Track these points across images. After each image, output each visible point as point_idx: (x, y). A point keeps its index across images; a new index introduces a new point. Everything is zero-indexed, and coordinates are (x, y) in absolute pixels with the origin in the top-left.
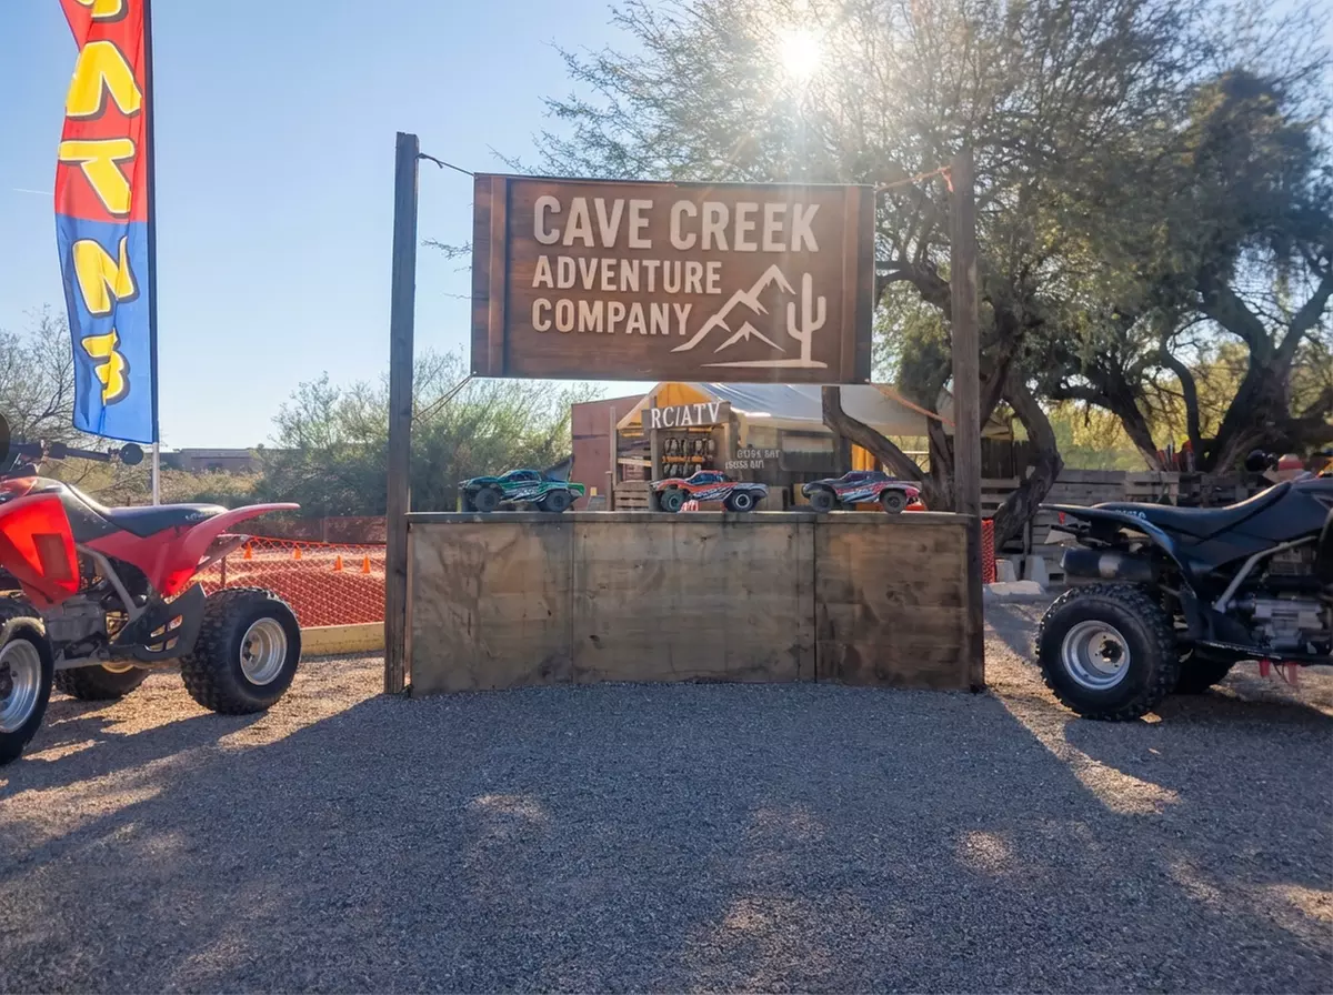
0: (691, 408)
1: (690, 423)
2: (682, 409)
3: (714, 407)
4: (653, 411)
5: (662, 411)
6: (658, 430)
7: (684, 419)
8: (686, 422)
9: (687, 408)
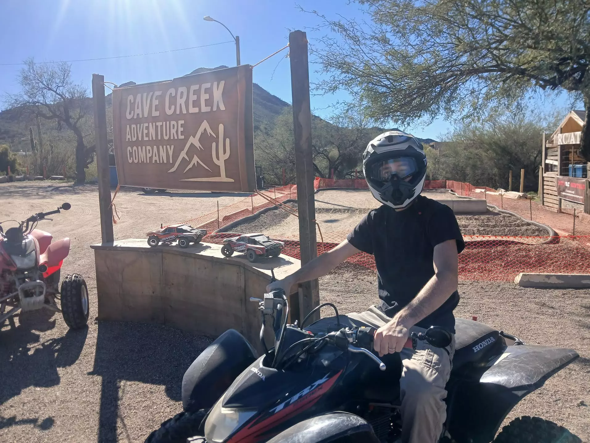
1: (574, 143)
7: (572, 140)
8: (572, 142)
9: (572, 135)
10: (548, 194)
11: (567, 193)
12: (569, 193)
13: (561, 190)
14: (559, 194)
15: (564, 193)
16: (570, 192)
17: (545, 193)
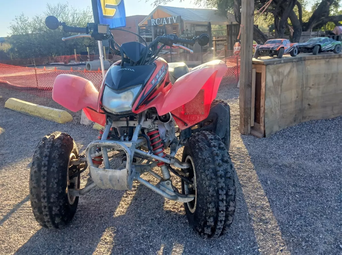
0: (166, 18)
1: (166, 23)
2: (163, 19)
3: (175, 18)
4: (152, 20)
5: (155, 20)
6: (154, 26)
7: (164, 22)
9: (164, 19)
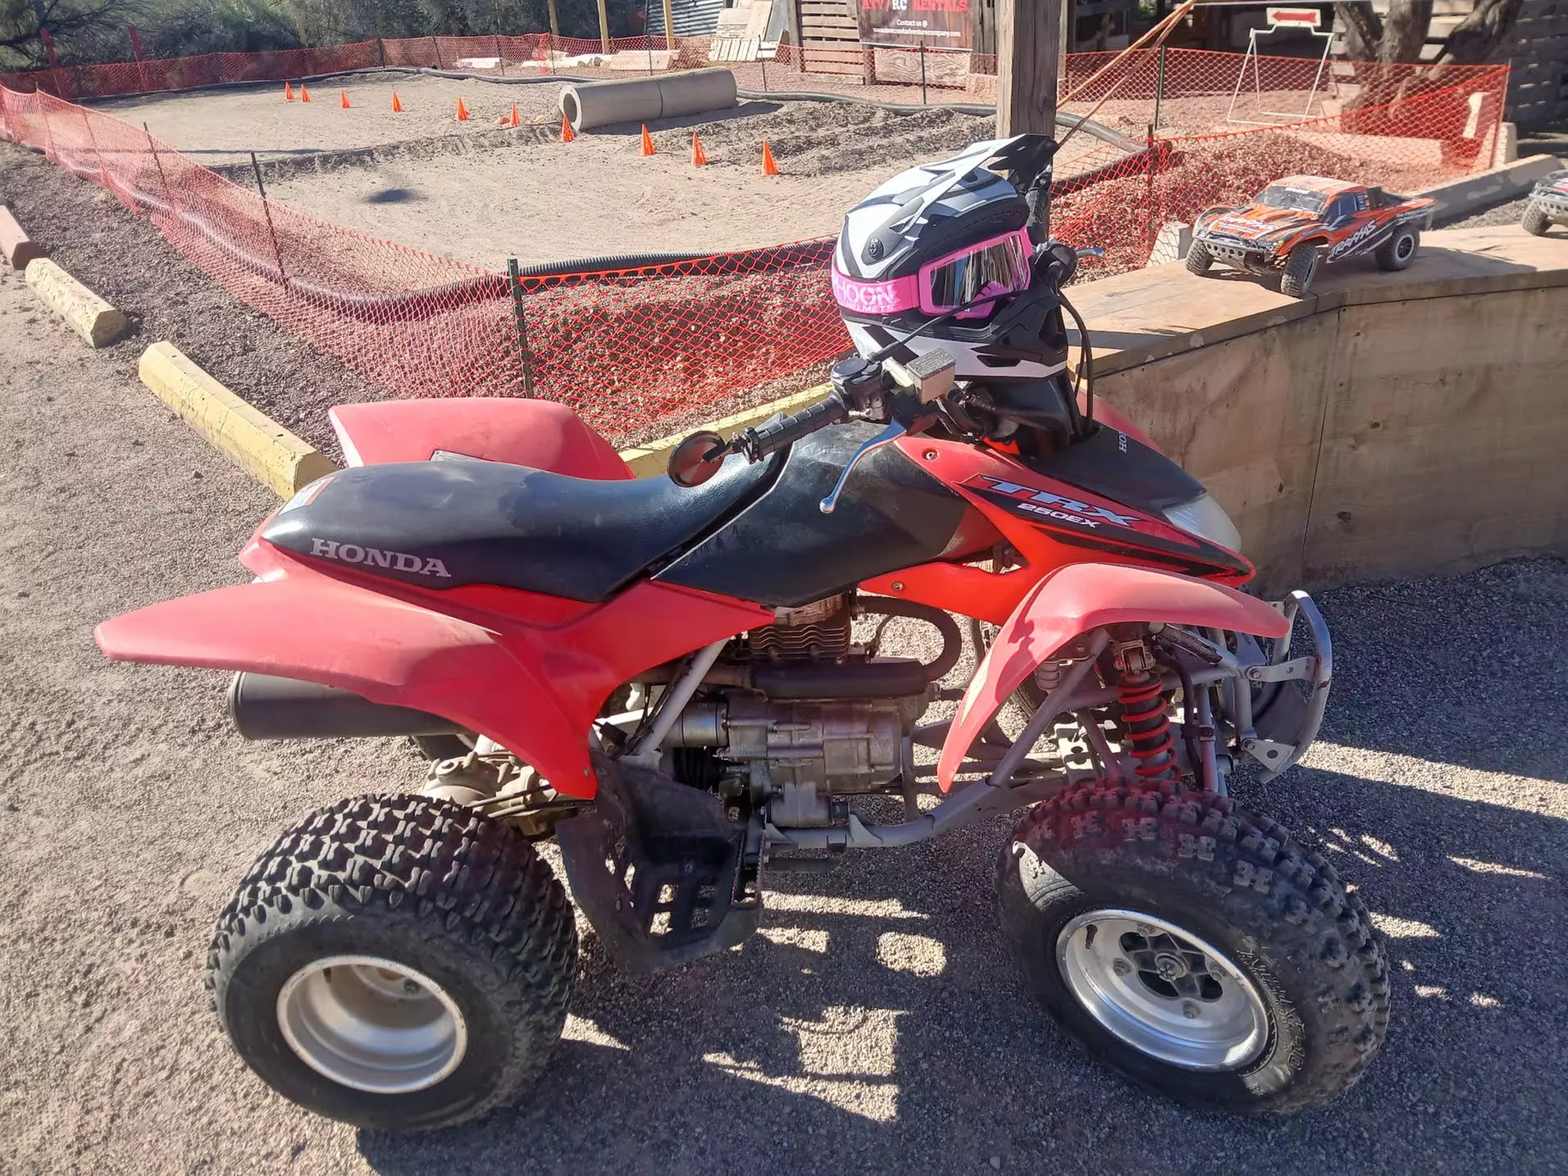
10: (820, 39)
11: (900, 27)
12: (907, 28)
13: (873, 21)
14: (867, 32)
15: (885, 31)
16: (910, 23)
17: (806, 38)
